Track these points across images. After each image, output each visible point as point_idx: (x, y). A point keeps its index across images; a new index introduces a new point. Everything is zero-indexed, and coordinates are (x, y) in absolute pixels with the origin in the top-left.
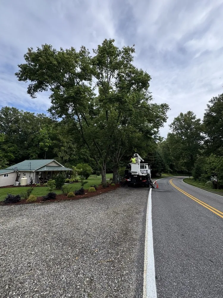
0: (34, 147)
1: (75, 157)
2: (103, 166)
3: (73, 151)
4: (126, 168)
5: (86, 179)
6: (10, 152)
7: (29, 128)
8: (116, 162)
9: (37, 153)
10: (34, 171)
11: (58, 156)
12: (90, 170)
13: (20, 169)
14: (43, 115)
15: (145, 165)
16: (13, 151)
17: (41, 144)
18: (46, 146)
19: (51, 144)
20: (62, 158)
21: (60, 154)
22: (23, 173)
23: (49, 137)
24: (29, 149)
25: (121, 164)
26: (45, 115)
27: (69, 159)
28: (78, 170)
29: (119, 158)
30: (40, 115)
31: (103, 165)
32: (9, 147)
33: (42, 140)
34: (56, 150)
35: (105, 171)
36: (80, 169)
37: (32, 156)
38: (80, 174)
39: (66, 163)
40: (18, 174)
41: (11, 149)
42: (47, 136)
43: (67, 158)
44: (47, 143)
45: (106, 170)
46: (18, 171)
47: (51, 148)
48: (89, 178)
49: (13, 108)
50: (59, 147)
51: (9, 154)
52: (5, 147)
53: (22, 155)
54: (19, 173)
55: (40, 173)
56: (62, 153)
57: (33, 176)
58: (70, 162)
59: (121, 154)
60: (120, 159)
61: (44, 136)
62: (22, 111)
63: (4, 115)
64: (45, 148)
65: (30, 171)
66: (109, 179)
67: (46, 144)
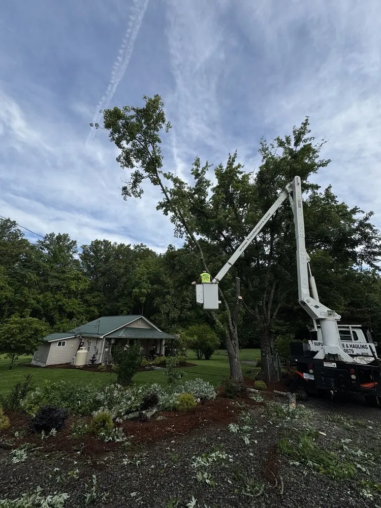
0: (126, 296)
1: (189, 314)
2: (230, 330)
3: (187, 302)
4: (295, 338)
5: (207, 358)
6: (94, 305)
7: (121, 267)
8: (265, 321)
9: (130, 307)
10: (102, 337)
11: (160, 312)
12: (212, 340)
13: (86, 333)
14: (143, 246)
15: (351, 330)
16: (97, 303)
17: (136, 290)
18: (142, 294)
19: (150, 291)
20: (168, 314)
21: (164, 308)
22: (88, 341)
23: (149, 278)
24: (120, 299)
25: (280, 325)
26: (145, 246)
27: (179, 317)
28: (189, 338)
29: (273, 310)
30: (138, 246)
31: (229, 326)
32: (93, 298)
33: (137, 284)
34: (158, 300)
35: (237, 342)
36: (193, 336)
37: (122, 312)
38: (194, 346)
39: (174, 323)
40: (81, 342)
41: (96, 300)
42: (145, 278)
43: (176, 316)
44: (145, 288)
45: (237, 339)
46: (82, 337)
47: (150, 297)
48: (213, 356)
49: (104, 241)
50: (163, 295)
51: (91, 308)
52: (88, 297)
53: (108, 309)
54: (83, 341)
55: (113, 342)
56: (167, 306)
57: (101, 347)
58: (182, 323)
59: (275, 302)
60: (275, 314)
61: (140, 278)
62: (116, 243)
63: (94, 252)
64: (141, 298)
65: (97, 336)
66: (255, 363)
67: (143, 290)
